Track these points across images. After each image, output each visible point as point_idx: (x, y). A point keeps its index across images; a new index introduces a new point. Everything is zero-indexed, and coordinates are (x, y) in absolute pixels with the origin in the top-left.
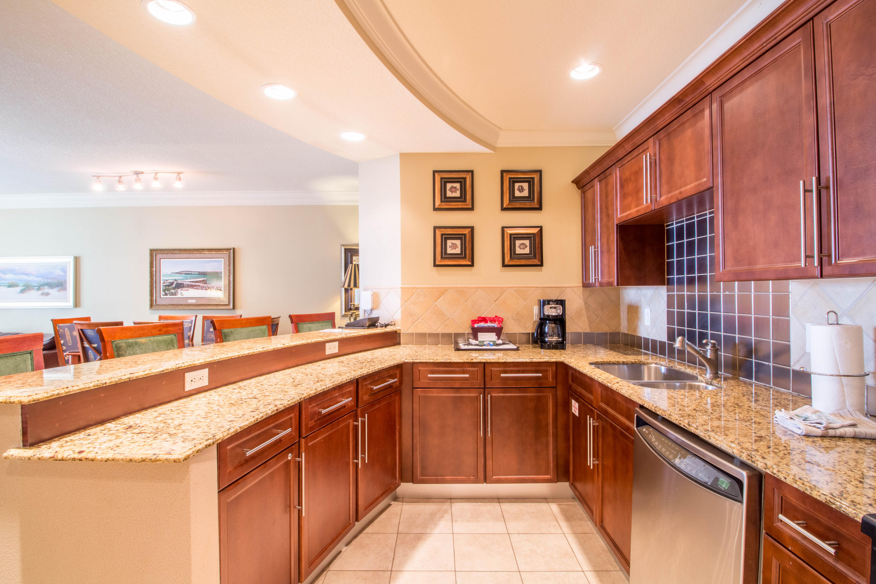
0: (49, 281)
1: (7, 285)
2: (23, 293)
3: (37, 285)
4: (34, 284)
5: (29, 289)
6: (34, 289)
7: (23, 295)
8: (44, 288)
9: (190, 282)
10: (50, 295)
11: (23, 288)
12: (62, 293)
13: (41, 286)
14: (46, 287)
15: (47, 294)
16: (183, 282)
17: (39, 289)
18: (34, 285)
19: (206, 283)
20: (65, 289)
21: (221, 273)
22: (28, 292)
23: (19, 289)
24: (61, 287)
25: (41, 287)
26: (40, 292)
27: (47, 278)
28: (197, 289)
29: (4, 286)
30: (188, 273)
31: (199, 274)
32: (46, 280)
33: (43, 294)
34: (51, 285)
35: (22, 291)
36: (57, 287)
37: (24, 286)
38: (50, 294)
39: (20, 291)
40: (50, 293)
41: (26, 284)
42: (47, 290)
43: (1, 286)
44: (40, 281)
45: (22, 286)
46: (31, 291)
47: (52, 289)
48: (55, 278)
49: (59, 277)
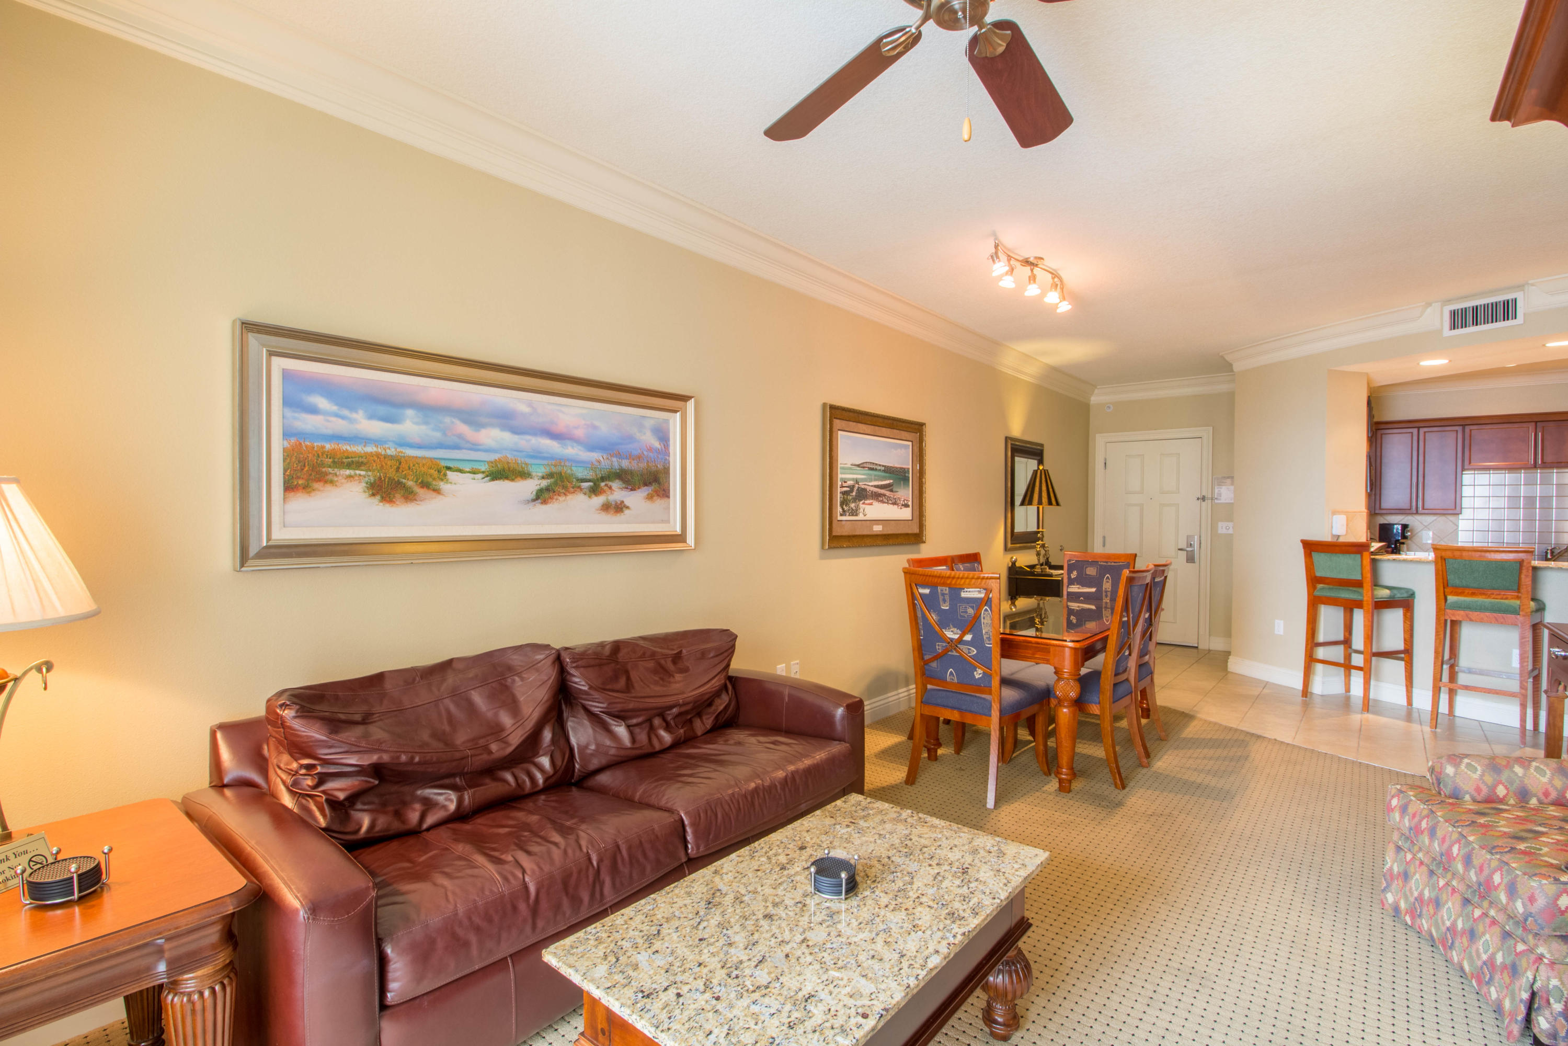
0: (625, 464)
1: (485, 468)
2: (545, 502)
3: (589, 474)
4: (581, 473)
5: (564, 487)
6: (579, 487)
7: (544, 507)
8: (610, 488)
9: (875, 486)
10: (627, 512)
11: (544, 483)
12: (659, 503)
13: (603, 479)
14: (616, 485)
15: (619, 508)
16: (866, 487)
17: (595, 491)
19: (891, 491)
20: (664, 492)
21: (909, 469)
22: (562, 498)
23: (530, 486)
24: (655, 486)
25: (603, 484)
26: (599, 500)
27: (619, 455)
28: (882, 502)
29: (474, 472)
30: (874, 467)
31: (884, 471)
32: (614, 459)
33: (606, 507)
34: (628, 479)
35: (542, 496)
36: (646, 485)
37: (550, 475)
38: (628, 508)
39: (533, 496)
40: (627, 503)
41: (554, 469)
42: (618, 493)
43: (461, 471)
44: (599, 462)
45: (543, 478)
46: (570, 497)
47: (632, 490)
48: (639, 458)
49: (651, 454)
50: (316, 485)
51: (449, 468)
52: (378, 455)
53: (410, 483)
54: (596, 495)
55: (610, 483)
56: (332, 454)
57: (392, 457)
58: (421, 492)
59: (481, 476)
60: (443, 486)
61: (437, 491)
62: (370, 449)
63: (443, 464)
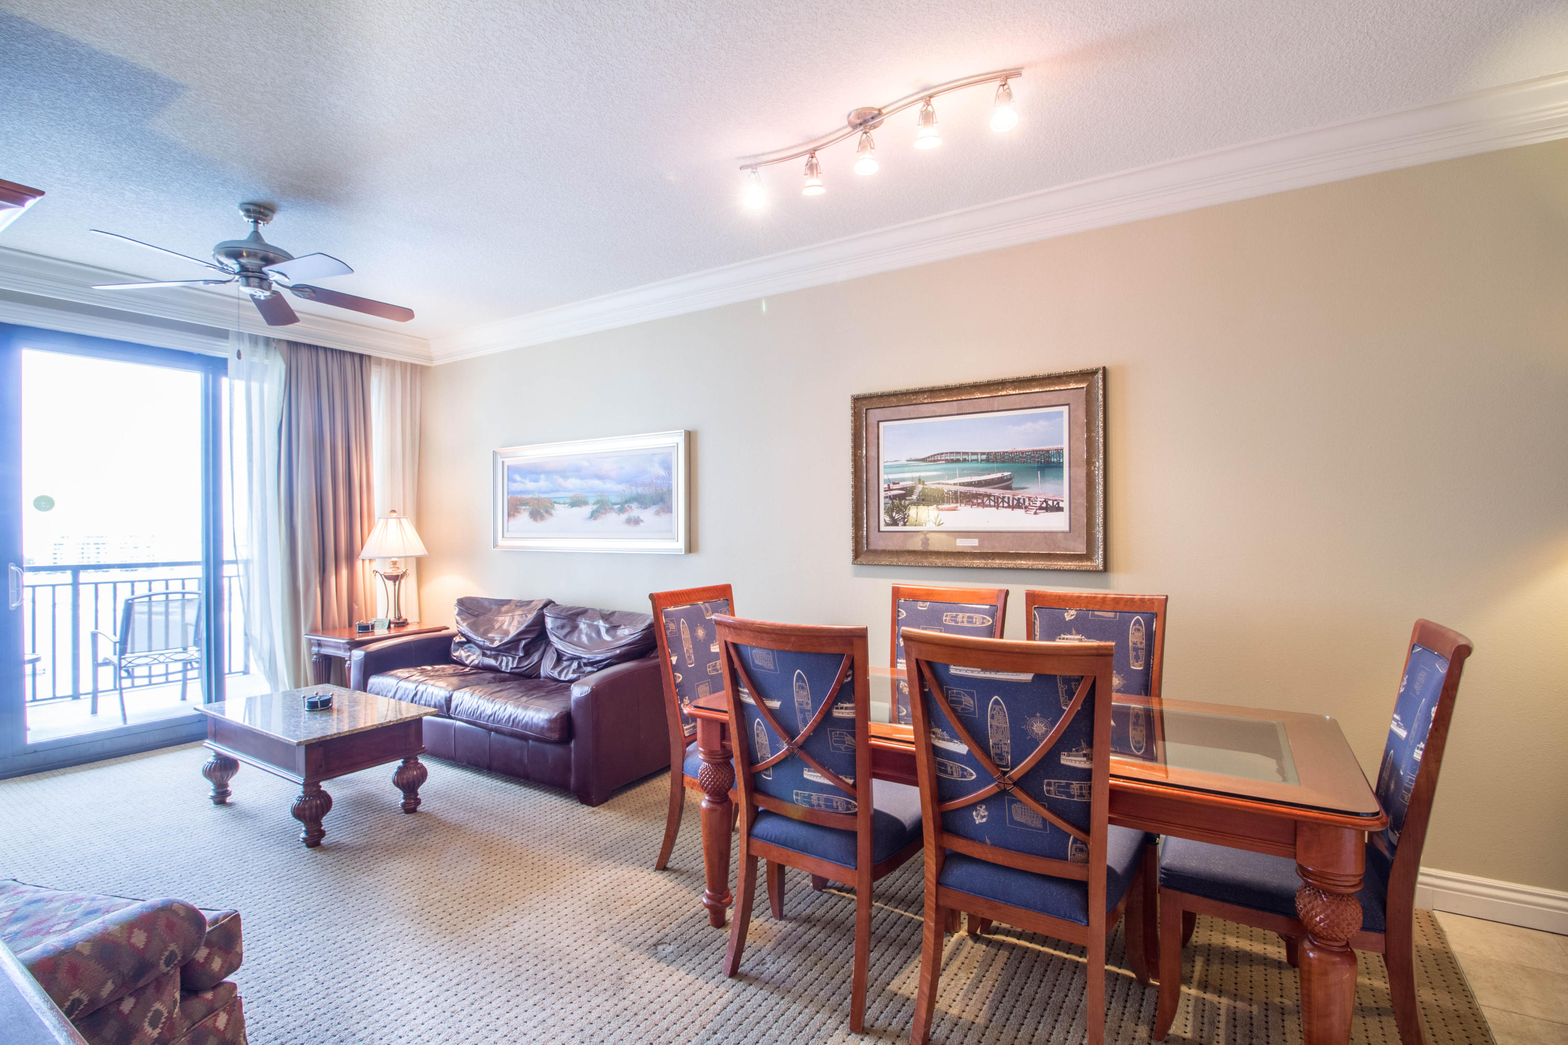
0: (640, 490)
1: (568, 501)
2: (595, 519)
3: (618, 500)
4: (614, 499)
5: (605, 509)
6: (613, 509)
8: (631, 508)
9: (961, 484)
10: (641, 524)
11: (595, 507)
12: (664, 517)
13: (626, 502)
14: (634, 505)
15: (636, 521)
16: (940, 486)
17: (622, 510)
18: (613, 501)
19: (1009, 488)
20: (669, 510)
22: (604, 516)
23: (587, 510)
24: (661, 505)
25: (626, 506)
26: (624, 516)
27: (637, 485)
28: (983, 505)
30: (954, 457)
31: (987, 461)
32: (633, 488)
33: (629, 521)
34: (642, 501)
35: (594, 515)
36: (654, 504)
37: (597, 503)
38: (642, 521)
40: (642, 518)
41: (599, 498)
42: (636, 511)
43: (559, 503)
44: (624, 491)
45: (594, 504)
46: (608, 515)
47: (644, 508)
48: (650, 485)
49: (659, 481)
50: (516, 514)
51: (555, 502)
52: (532, 498)
53: (542, 511)
54: (623, 513)
55: (631, 505)
56: (519, 500)
57: (536, 499)
58: (546, 515)
59: (567, 505)
60: (553, 512)
61: (551, 514)
62: (530, 496)
63: (554, 500)
